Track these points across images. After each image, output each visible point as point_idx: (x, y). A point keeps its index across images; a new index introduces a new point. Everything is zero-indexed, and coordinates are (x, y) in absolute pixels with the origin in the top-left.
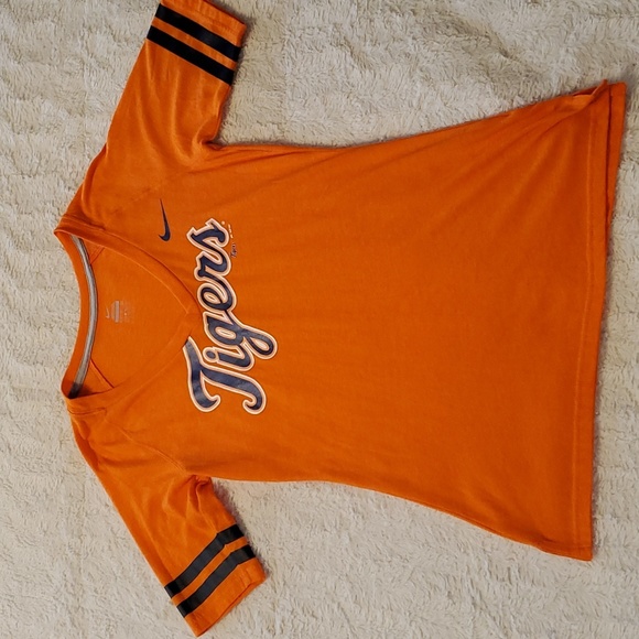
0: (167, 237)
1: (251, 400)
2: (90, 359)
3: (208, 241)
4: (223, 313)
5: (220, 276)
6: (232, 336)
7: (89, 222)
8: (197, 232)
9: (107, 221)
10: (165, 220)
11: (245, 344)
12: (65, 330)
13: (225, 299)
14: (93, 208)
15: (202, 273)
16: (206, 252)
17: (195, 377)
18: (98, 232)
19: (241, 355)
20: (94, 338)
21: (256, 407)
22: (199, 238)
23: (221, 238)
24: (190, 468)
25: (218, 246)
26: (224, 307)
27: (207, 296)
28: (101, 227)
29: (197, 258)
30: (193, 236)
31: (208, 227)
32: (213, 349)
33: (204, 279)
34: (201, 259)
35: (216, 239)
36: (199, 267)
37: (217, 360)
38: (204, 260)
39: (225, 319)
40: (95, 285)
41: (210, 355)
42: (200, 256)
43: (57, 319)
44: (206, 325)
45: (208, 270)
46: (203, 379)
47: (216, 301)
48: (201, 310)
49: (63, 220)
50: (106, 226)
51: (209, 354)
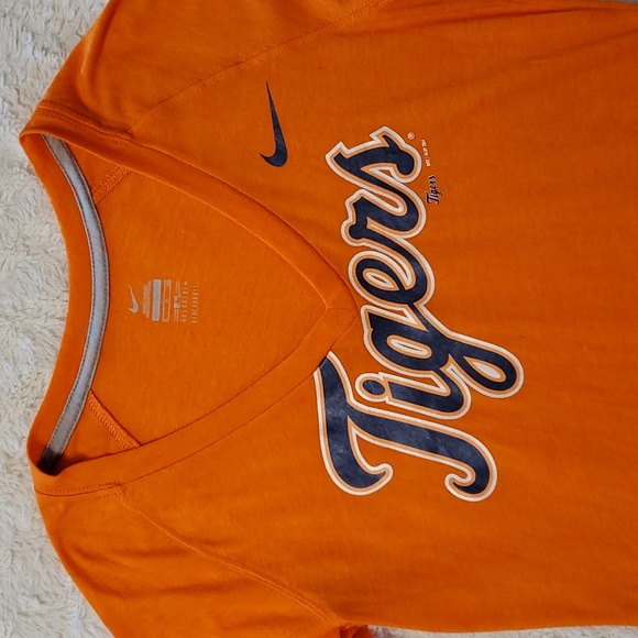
0: (280, 157)
1: (464, 475)
2: (92, 391)
3: (374, 170)
4: (405, 309)
5: (400, 238)
6: (423, 352)
7: (97, 120)
8: (349, 152)
9: (139, 122)
10: (277, 127)
11: (452, 369)
12: (27, 332)
13: (409, 281)
14: (105, 94)
15: (358, 231)
16: (367, 191)
17: (336, 431)
18: (121, 142)
19: (443, 390)
20: (102, 352)
21: (475, 488)
22: (353, 165)
23: (405, 164)
24: (344, 609)
25: (397, 180)
26: (409, 297)
27: (370, 275)
28: (125, 131)
29: (349, 203)
30: (339, 159)
31: (376, 142)
32: (381, 377)
33: (364, 242)
34: (356, 205)
35: (392, 168)
36: (351, 219)
37: (387, 398)
38: (363, 207)
39: (410, 319)
40: (106, 246)
41: (373, 387)
42: (355, 197)
43: (9, 311)
44: (367, 331)
45: (373, 225)
46: (354, 432)
47: (389, 285)
48: (357, 302)
49: (40, 112)
50: (134, 129)
51: (368, 386)
